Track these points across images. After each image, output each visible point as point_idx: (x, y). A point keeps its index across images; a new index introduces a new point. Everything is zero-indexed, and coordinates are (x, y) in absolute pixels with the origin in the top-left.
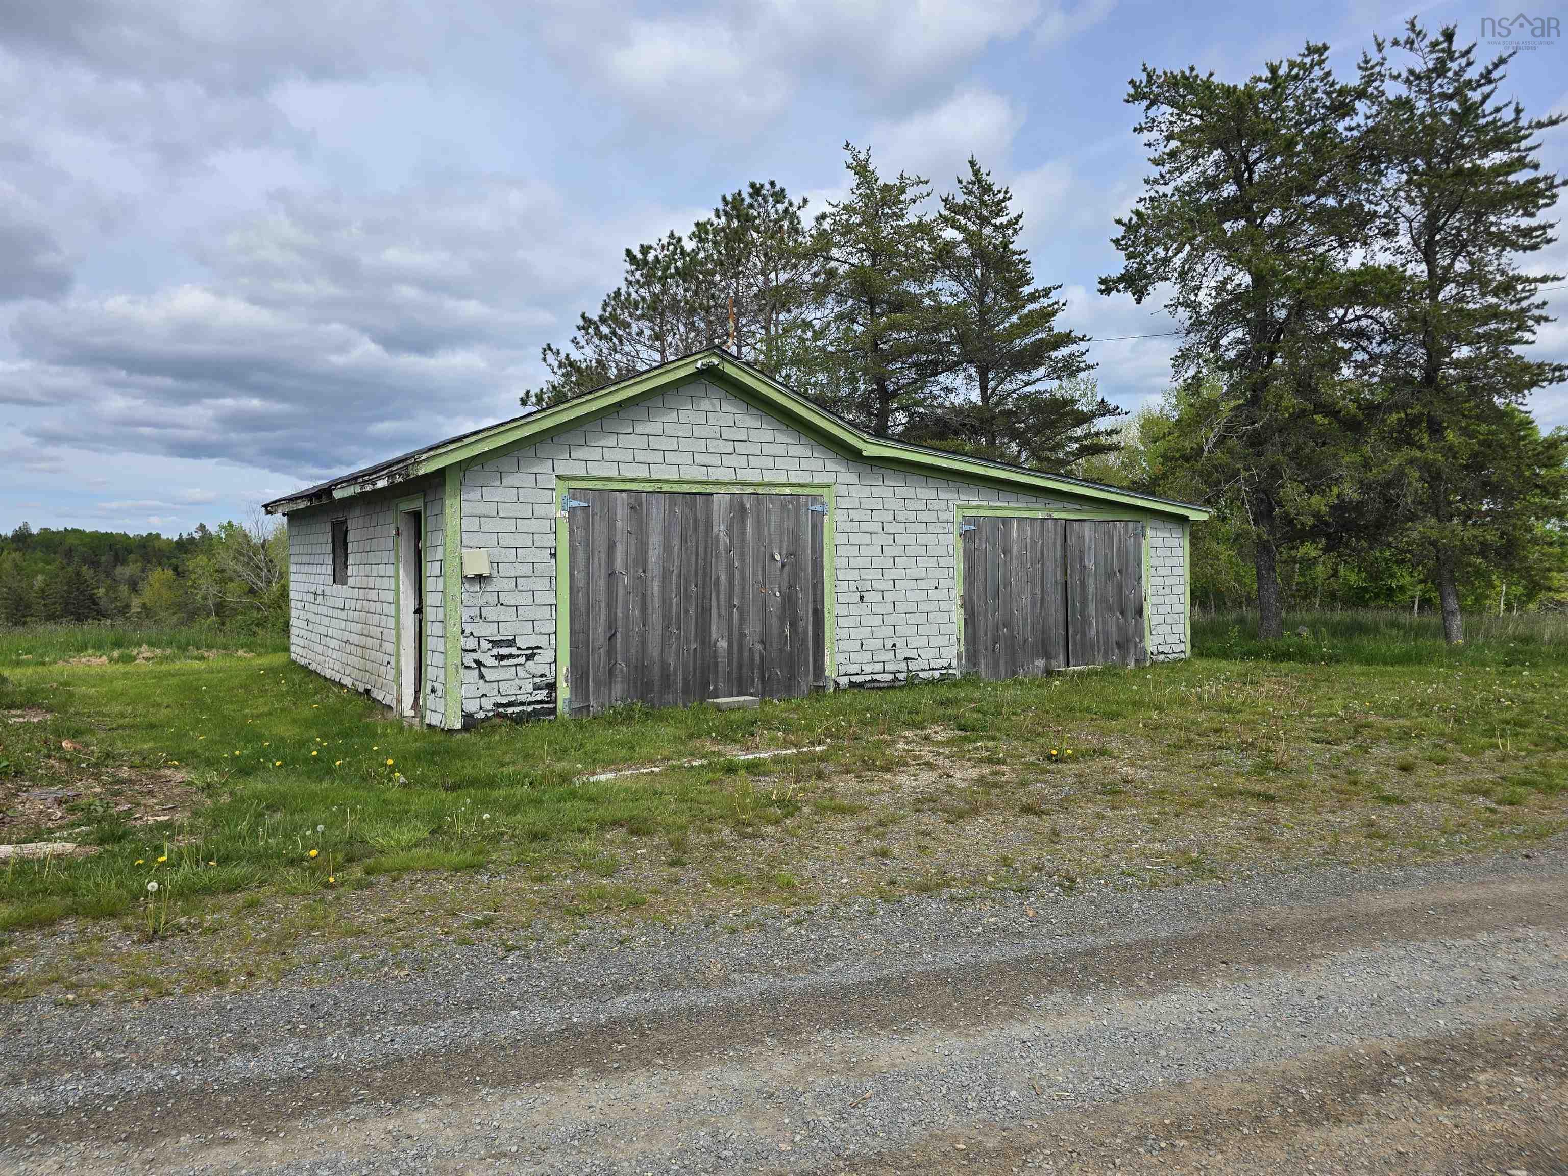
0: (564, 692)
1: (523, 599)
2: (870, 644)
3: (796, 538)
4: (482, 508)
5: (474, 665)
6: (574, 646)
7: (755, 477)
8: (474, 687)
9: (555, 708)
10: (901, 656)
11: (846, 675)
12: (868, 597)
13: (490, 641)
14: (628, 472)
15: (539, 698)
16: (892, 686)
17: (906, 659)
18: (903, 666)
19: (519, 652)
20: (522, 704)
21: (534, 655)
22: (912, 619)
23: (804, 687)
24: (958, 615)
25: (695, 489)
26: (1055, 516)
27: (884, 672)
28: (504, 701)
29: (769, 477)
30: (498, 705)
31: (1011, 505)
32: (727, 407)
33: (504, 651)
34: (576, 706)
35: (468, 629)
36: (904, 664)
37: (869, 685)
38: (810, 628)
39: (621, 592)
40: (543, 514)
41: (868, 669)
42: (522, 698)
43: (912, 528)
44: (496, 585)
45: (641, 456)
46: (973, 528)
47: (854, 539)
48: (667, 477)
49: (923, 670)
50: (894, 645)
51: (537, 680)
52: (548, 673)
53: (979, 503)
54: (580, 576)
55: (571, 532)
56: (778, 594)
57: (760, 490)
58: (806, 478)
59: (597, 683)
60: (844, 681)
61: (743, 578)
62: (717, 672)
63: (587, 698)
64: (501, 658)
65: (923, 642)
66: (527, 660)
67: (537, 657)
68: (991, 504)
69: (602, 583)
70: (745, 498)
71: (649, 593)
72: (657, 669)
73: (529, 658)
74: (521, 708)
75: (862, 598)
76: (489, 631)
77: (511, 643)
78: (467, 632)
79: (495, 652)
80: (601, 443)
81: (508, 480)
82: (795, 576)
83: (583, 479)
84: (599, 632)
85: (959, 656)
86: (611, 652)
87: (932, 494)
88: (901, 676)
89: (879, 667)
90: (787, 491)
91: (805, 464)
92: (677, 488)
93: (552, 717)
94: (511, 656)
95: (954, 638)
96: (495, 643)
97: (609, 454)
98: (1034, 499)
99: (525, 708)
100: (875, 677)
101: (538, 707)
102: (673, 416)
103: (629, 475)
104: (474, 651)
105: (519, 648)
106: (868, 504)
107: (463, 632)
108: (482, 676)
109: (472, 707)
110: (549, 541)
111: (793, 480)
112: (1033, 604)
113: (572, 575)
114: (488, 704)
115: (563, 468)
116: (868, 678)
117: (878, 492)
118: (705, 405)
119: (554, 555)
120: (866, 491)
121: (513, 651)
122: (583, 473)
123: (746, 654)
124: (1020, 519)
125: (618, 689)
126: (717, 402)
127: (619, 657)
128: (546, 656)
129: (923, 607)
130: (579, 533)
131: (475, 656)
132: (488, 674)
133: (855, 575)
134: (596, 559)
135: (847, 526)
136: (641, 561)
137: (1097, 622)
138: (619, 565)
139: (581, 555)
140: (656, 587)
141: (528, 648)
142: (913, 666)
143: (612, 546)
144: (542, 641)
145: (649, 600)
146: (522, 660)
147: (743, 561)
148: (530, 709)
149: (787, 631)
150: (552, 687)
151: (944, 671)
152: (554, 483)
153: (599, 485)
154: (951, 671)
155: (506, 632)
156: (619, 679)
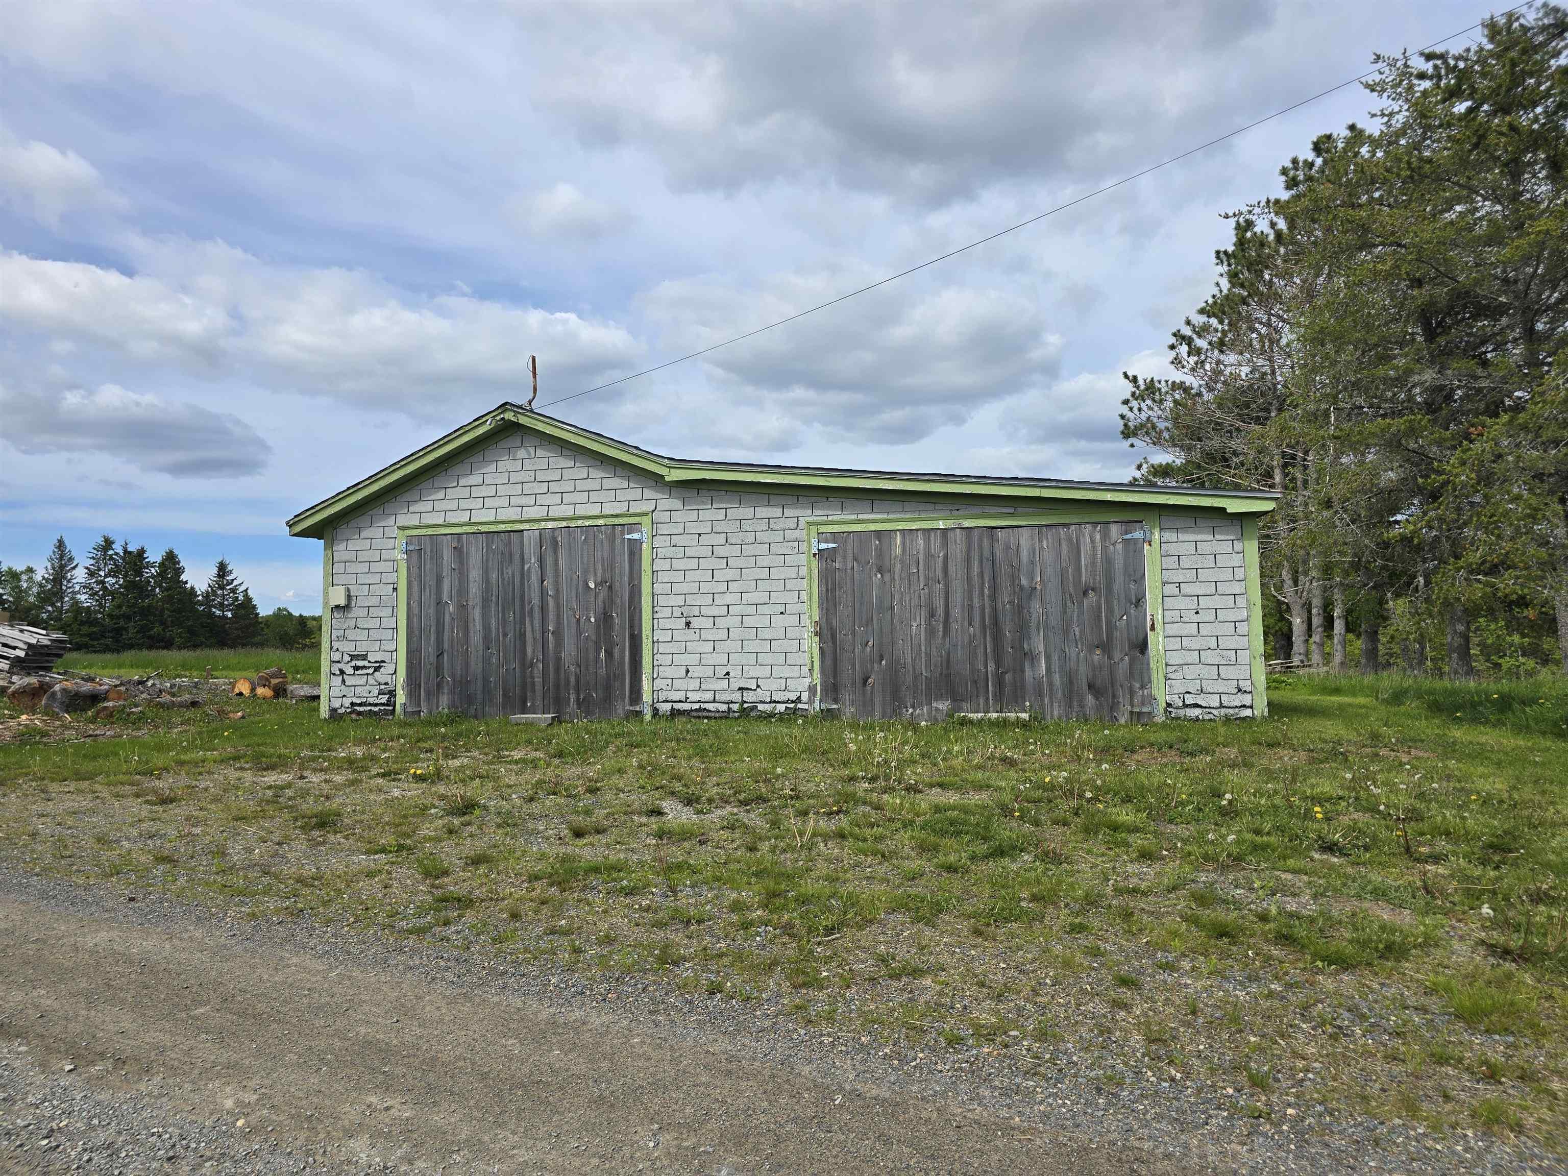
0: (401, 698)
1: (374, 623)
2: (695, 672)
3: (611, 566)
4: (346, 556)
5: (338, 673)
6: (409, 660)
7: (568, 511)
8: (338, 689)
9: (394, 709)
10: (735, 685)
11: (666, 701)
12: (695, 623)
13: (350, 655)
14: (452, 518)
15: (383, 701)
16: (725, 716)
17: (740, 689)
18: (737, 696)
19: (370, 665)
20: (370, 705)
21: (380, 667)
22: (749, 646)
23: (620, 711)
24: (811, 645)
25: (509, 527)
26: (967, 523)
27: (714, 701)
28: (358, 701)
29: (581, 511)
30: (353, 704)
31: (891, 516)
32: (540, 453)
33: (360, 663)
34: (409, 709)
35: (336, 645)
36: (739, 694)
37: (695, 714)
38: (627, 653)
39: (447, 618)
40: (388, 557)
41: (693, 696)
42: (371, 700)
43: (749, 550)
44: (355, 612)
45: (464, 504)
46: (831, 545)
47: (677, 564)
48: (484, 520)
49: (762, 702)
50: (728, 674)
51: (382, 687)
52: (390, 682)
53: (842, 517)
54: (414, 605)
55: (409, 569)
56: (593, 620)
57: (573, 524)
58: (622, 508)
59: (428, 693)
60: (665, 708)
61: (558, 606)
62: (534, 691)
63: (419, 705)
64: (356, 668)
65: (765, 671)
66: (375, 671)
67: (382, 669)
68: (860, 517)
69: (432, 611)
70: (557, 532)
71: (471, 617)
72: (480, 683)
73: (377, 669)
74: (369, 708)
75: (688, 624)
76: (349, 647)
77: (364, 657)
78: (335, 648)
79: (353, 663)
80: (433, 497)
81: (364, 534)
82: (610, 602)
83: (417, 528)
84: (428, 650)
85: (812, 689)
86: (439, 668)
87: (778, 512)
88: (735, 707)
89: (709, 696)
90: (601, 522)
91: (621, 495)
92: (493, 528)
93: (391, 717)
94: (364, 667)
95: (805, 669)
96: (353, 657)
97: (439, 506)
98: (931, 506)
99: (373, 708)
100: (704, 706)
101: (382, 708)
102: (492, 468)
103: (453, 521)
104: (339, 662)
105: (369, 662)
106: (692, 528)
107: (331, 648)
108: (343, 681)
109: (336, 704)
110: (392, 578)
111: (606, 511)
112: (931, 632)
113: (408, 604)
114: (347, 702)
115: (403, 520)
116: (696, 706)
117: (706, 515)
118: (521, 453)
119: (395, 589)
120: (693, 516)
121: (366, 663)
122: (416, 523)
123: (562, 675)
124: (902, 531)
125: (444, 700)
126: (532, 450)
127: (445, 671)
128: (388, 668)
129: (767, 634)
130: (415, 571)
131: (339, 665)
132: (350, 681)
133: (680, 600)
134: (428, 590)
135: (670, 552)
136: (462, 591)
137: (1048, 658)
138: (445, 598)
139: (416, 589)
140: (477, 614)
141: (376, 662)
142: (749, 697)
143: (439, 580)
144: (386, 657)
145: (471, 625)
146: (371, 671)
147: (557, 591)
148: (376, 709)
149: (602, 654)
150: (392, 693)
151: (792, 706)
152: (395, 532)
153: (430, 531)
154: (800, 706)
155: (361, 648)
156: (446, 691)
